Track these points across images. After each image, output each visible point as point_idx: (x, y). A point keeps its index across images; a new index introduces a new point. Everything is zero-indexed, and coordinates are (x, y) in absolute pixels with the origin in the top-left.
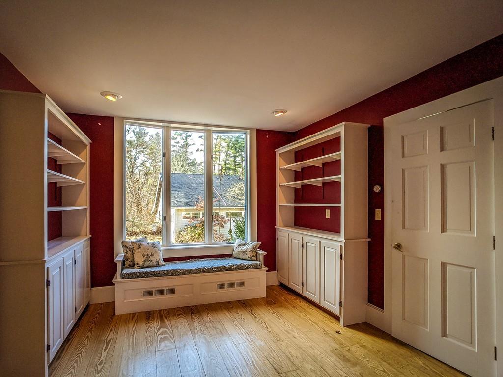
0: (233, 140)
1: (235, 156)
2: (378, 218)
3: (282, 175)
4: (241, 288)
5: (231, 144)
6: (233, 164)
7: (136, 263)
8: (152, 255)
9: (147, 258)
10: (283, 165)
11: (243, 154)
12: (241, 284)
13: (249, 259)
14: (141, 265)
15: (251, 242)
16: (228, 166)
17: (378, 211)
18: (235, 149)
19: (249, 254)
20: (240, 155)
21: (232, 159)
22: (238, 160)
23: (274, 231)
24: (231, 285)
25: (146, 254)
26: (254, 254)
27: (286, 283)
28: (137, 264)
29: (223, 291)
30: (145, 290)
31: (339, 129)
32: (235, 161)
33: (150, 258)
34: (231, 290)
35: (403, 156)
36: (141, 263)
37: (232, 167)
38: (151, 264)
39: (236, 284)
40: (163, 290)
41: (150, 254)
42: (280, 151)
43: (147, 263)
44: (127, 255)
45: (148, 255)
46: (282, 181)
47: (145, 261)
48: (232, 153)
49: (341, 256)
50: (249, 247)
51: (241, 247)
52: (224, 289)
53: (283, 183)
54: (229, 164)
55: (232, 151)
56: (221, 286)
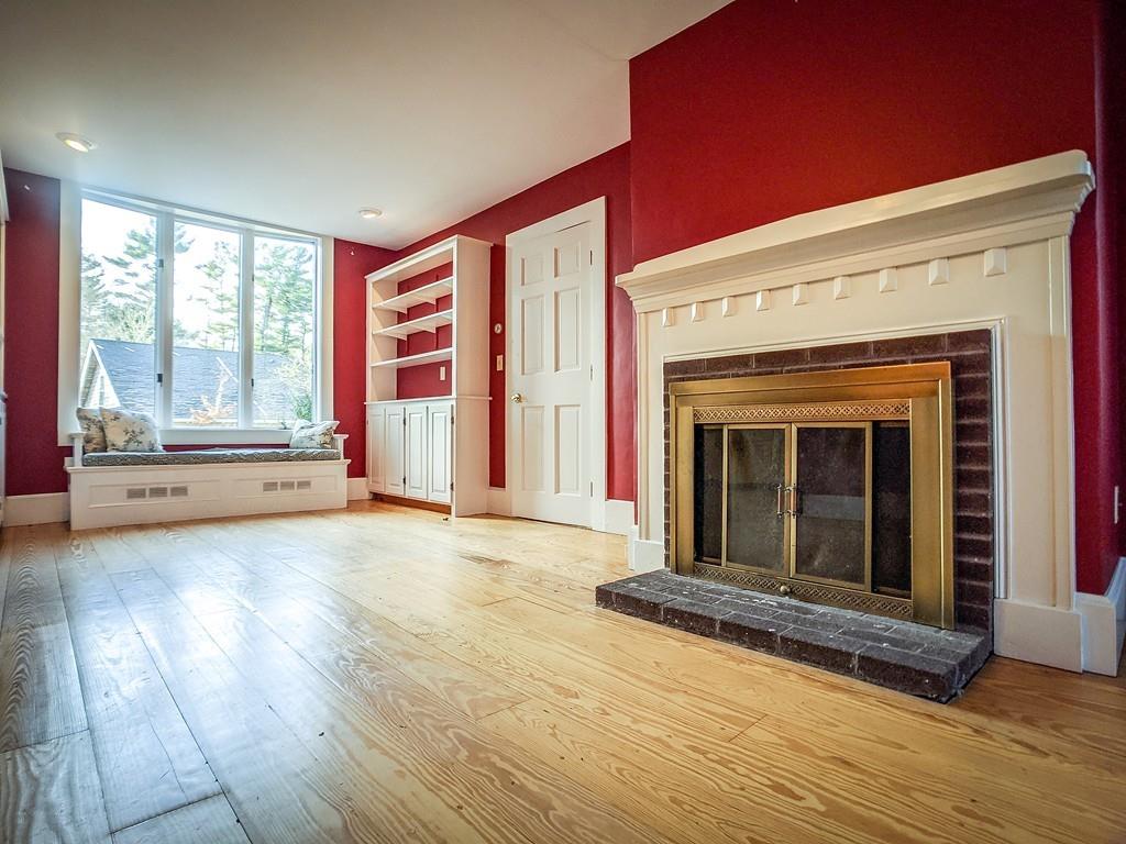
0: (283, 281)
1: (287, 321)
2: (500, 368)
3: (377, 320)
4: (305, 491)
5: (277, 292)
6: (281, 338)
7: (109, 443)
8: (142, 433)
9: (133, 436)
10: (378, 300)
11: (308, 318)
12: (304, 484)
13: (319, 447)
14: (122, 448)
15: (323, 420)
16: (269, 342)
17: (500, 358)
18: (288, 303)
19: (319, 439)
20: (298, 318)
21: (280, 325)
22: (294, 329)
23: (363, 410)
24: (287, 485)
25: (130, 429)
26: (328, 439)
27: (380, 489)
28: (113, 445)
29: (272, 494)
30: (130, 487)
31: (451, 244)
32: (285, 332)
33: (139, 439)
34: (288, 493)
35: (523, 284)
36: (120, 443)
37: (278, 343)
38: (139, 448)
39: (296, 484)
40: (165, 489)
41: (137, 430)
42: (372, 278)
43: (132, 446)
44: (90, 432)
45: (133, 432)
46: (375, 326)
47: (128, 442)
48: (279, 311)
49: (452, 418)
50: (319, 429)
51: (305, 430)
52: (275, 491)
53: (379, 330)
54: (272, 338)
55: (279, 307)
56: (270, 486)
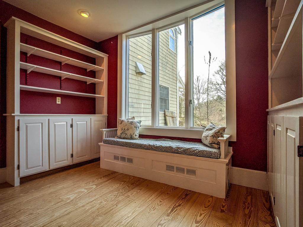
4: (192, 177)
8: (128, 130)
9: (124, 131)
12: (191, 172)
13: (209, 145)
14: (119, 136)
19: (209, 140)
25: (123, 128)
26: (215, 140)
29: (171, 173)
30: (116, 155)
33: (126, 132)
34: (180, 175)
36: (119, 134)
38: (126, 137)
39: (185, 170)
40: (125, 158)
41: (126, 129)
43: (123, 136)
45: (124, 129)
47: (121, 134)
52: (173, 172)
56: (170, 168)
